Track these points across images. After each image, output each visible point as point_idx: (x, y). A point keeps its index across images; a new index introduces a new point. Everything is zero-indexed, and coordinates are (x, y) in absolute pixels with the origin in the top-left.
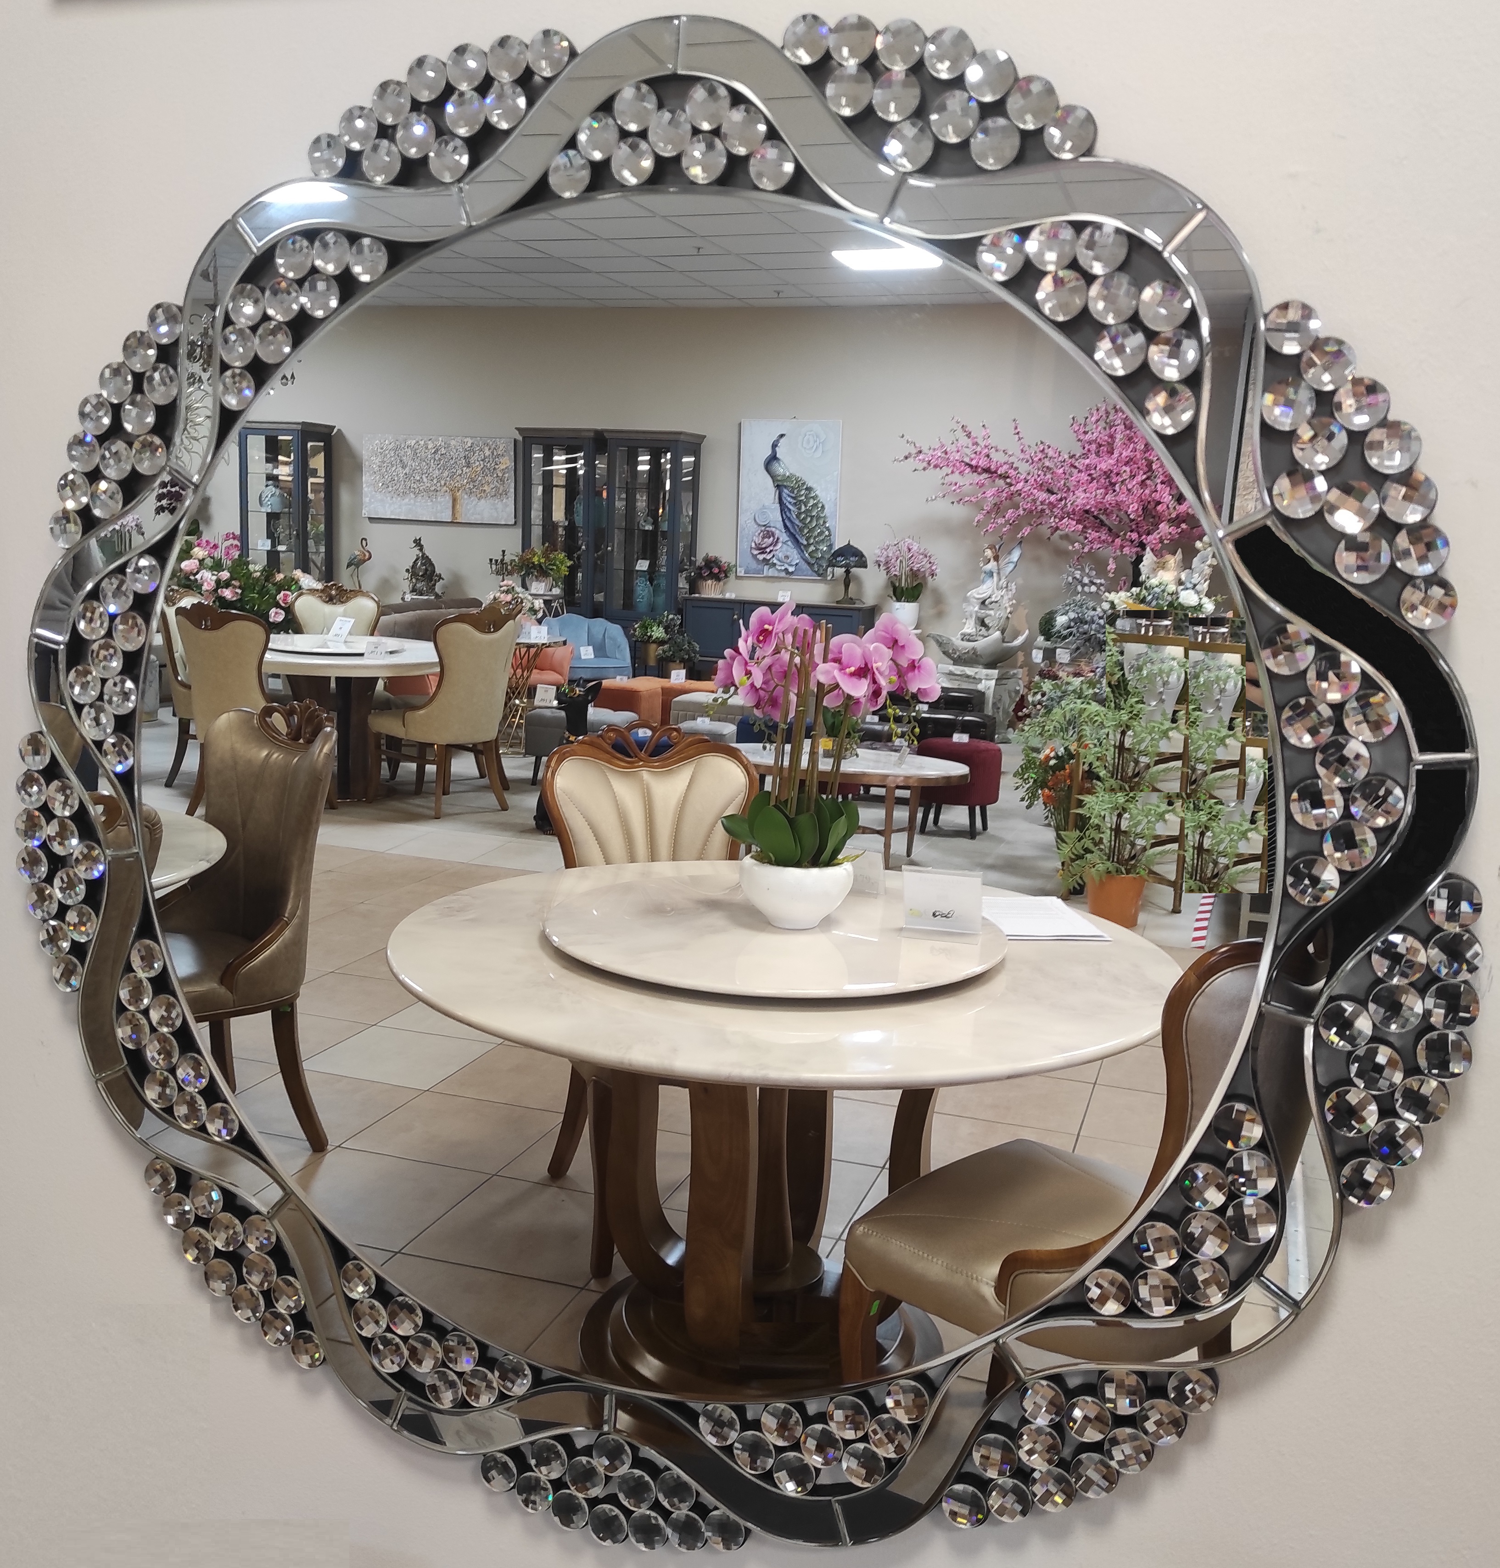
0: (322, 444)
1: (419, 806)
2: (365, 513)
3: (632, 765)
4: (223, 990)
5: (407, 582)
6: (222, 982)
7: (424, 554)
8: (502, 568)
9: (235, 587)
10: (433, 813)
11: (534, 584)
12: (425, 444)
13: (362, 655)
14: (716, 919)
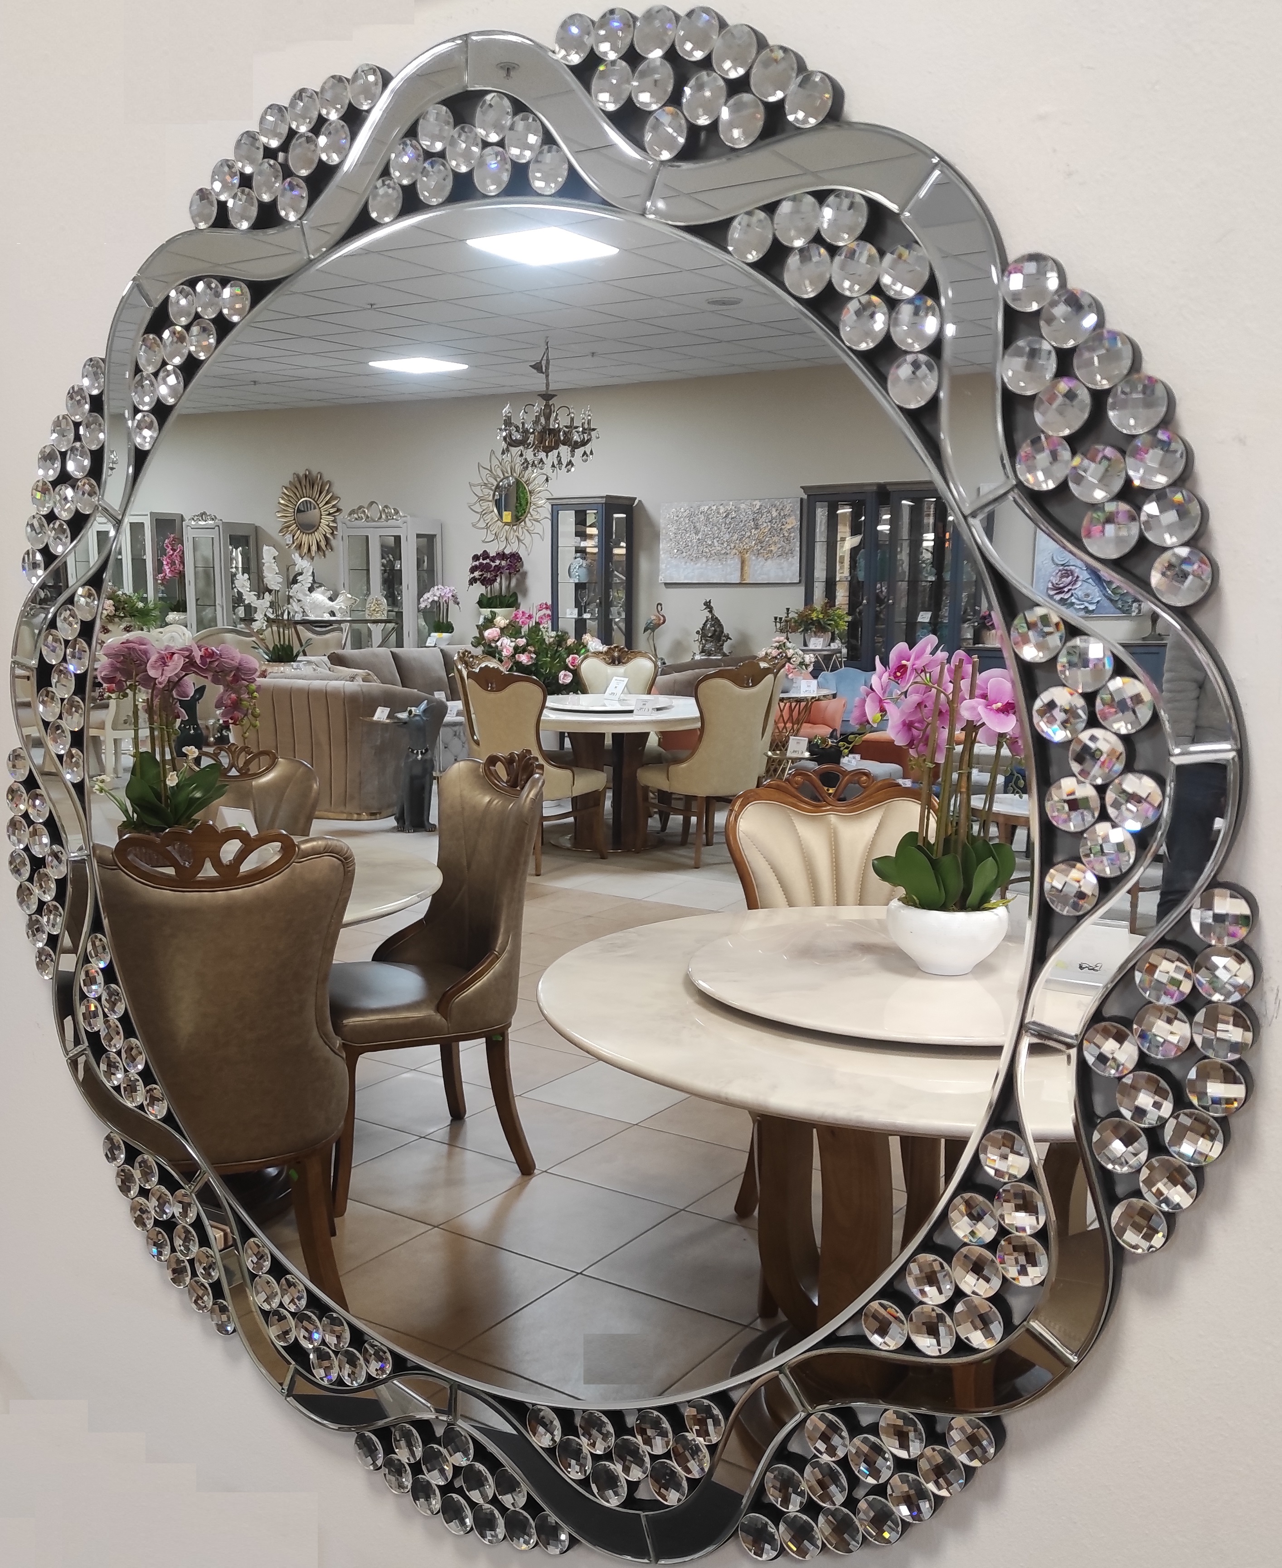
0: (624, 516)
1: (681, 856)
2: (662, 579)
3: (817, 808)
4: (438, 1017)
5: (697, 643)
6: (438, 1009)
7: (713, 615)
8: (787, 626)
9: (530, 652)
10: (692, 863)
11: (813, 640)
12: (718, 509)
13: (631, 712)
14: (865, 961)
